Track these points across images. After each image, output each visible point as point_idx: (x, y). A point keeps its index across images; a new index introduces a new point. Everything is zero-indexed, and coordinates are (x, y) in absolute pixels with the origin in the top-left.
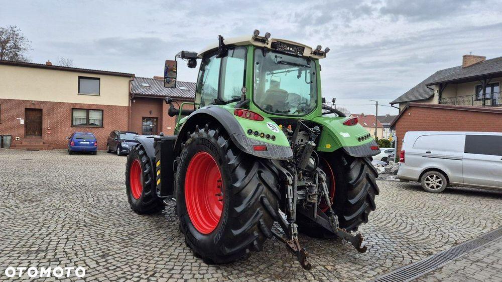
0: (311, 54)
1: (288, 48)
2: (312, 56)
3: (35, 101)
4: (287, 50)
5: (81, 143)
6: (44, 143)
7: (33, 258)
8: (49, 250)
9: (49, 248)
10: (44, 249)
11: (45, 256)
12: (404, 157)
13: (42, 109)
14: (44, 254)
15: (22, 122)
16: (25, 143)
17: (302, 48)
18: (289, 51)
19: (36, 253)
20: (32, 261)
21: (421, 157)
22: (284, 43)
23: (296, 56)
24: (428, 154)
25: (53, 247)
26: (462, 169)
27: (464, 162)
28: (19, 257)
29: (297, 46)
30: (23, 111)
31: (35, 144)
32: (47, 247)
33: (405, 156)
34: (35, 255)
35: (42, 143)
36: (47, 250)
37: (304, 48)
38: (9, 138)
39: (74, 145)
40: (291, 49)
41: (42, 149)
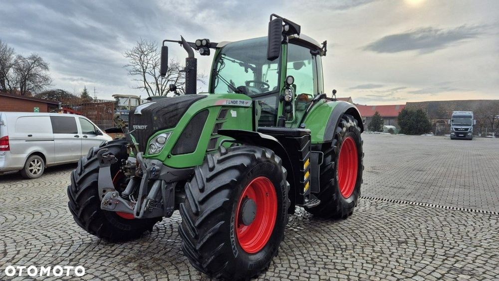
7: (469, 265)
8: (447, 268)
9: (447, 270)
10: (452, 272)
11: (456, 262)
12: (8, 144)
14: (456, 265)
19: (464, 270)
20: (471, 262)
21: (24, 142)
24: (30, 138)
25: (441, 269)
26: (54, 149)
27: (56, 141)
28: (484, 273)
32: (448, 272)
33: (10, 142)
34: (465, 268)
36: (451, 269)
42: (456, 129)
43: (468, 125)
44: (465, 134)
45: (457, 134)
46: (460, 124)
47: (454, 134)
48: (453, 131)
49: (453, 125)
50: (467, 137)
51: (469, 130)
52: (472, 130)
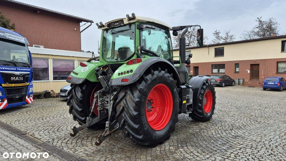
0: (128, 21)
1: (116, 24)
2: (129, 22)
3: (255, 60)
4: (116, 25)
5: (269, 83)
6: (259, 83)
13: (259, 64)
15: (249, 72)
16: (250, 83)
17: (122, 21)
18: (117, 25)
22: (113, 22)
23: (121, 26)
29: (119, 21)
30: (249, 66)
31: (255, 83)
35: (258, 83)
37: (123, 20)
38: (242, 80)
39: (264, 85)
40: (117, 24)
41: (257, 87)
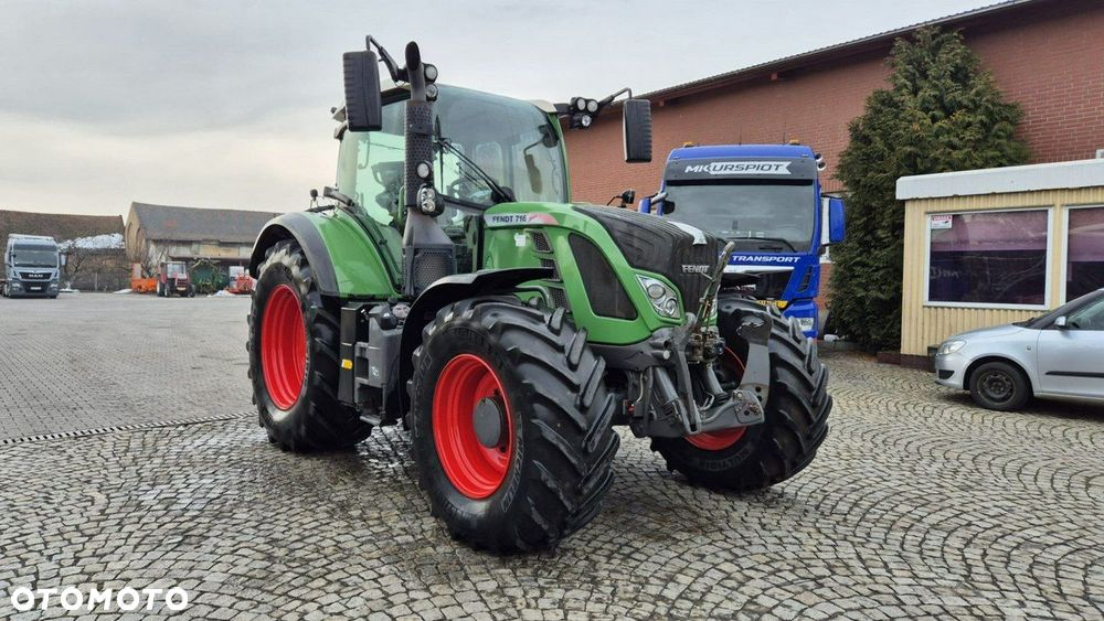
42: (25, 275)
43: (51, 267)
44: (45, 286)
45: (27, 286)
46: (31, 262)
47: (18, 285)
48: (16, 280)
49: (16, 265)
50: (48, 292)
51: (52, 277)
52: (58, 277)
